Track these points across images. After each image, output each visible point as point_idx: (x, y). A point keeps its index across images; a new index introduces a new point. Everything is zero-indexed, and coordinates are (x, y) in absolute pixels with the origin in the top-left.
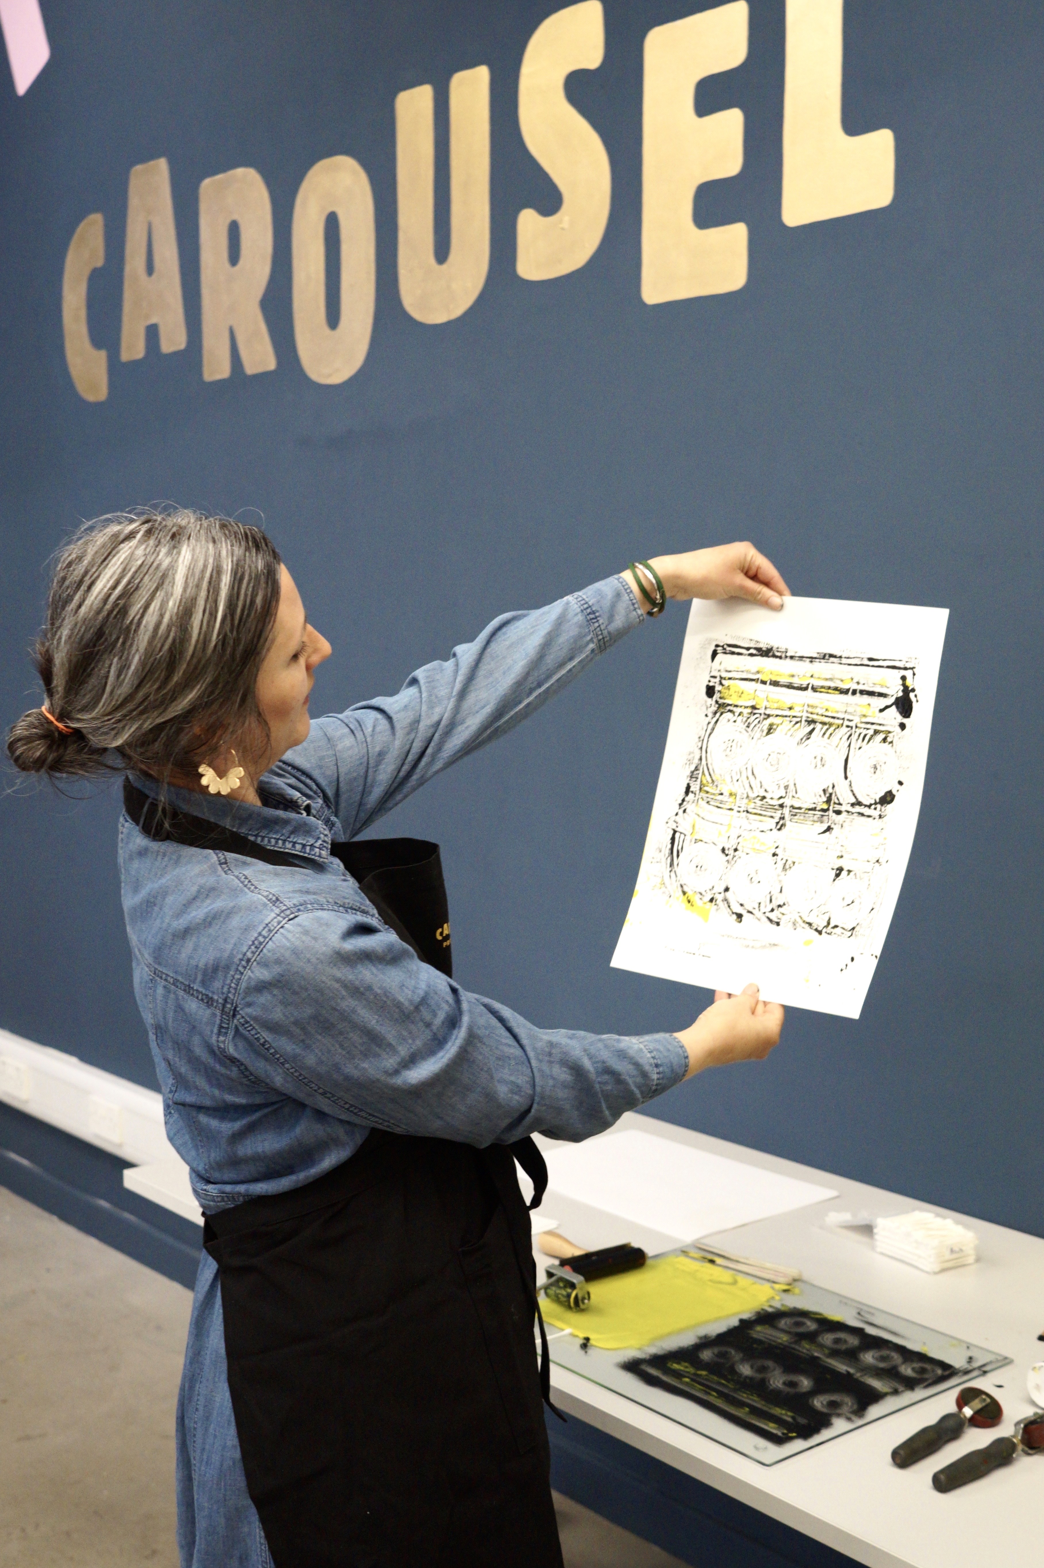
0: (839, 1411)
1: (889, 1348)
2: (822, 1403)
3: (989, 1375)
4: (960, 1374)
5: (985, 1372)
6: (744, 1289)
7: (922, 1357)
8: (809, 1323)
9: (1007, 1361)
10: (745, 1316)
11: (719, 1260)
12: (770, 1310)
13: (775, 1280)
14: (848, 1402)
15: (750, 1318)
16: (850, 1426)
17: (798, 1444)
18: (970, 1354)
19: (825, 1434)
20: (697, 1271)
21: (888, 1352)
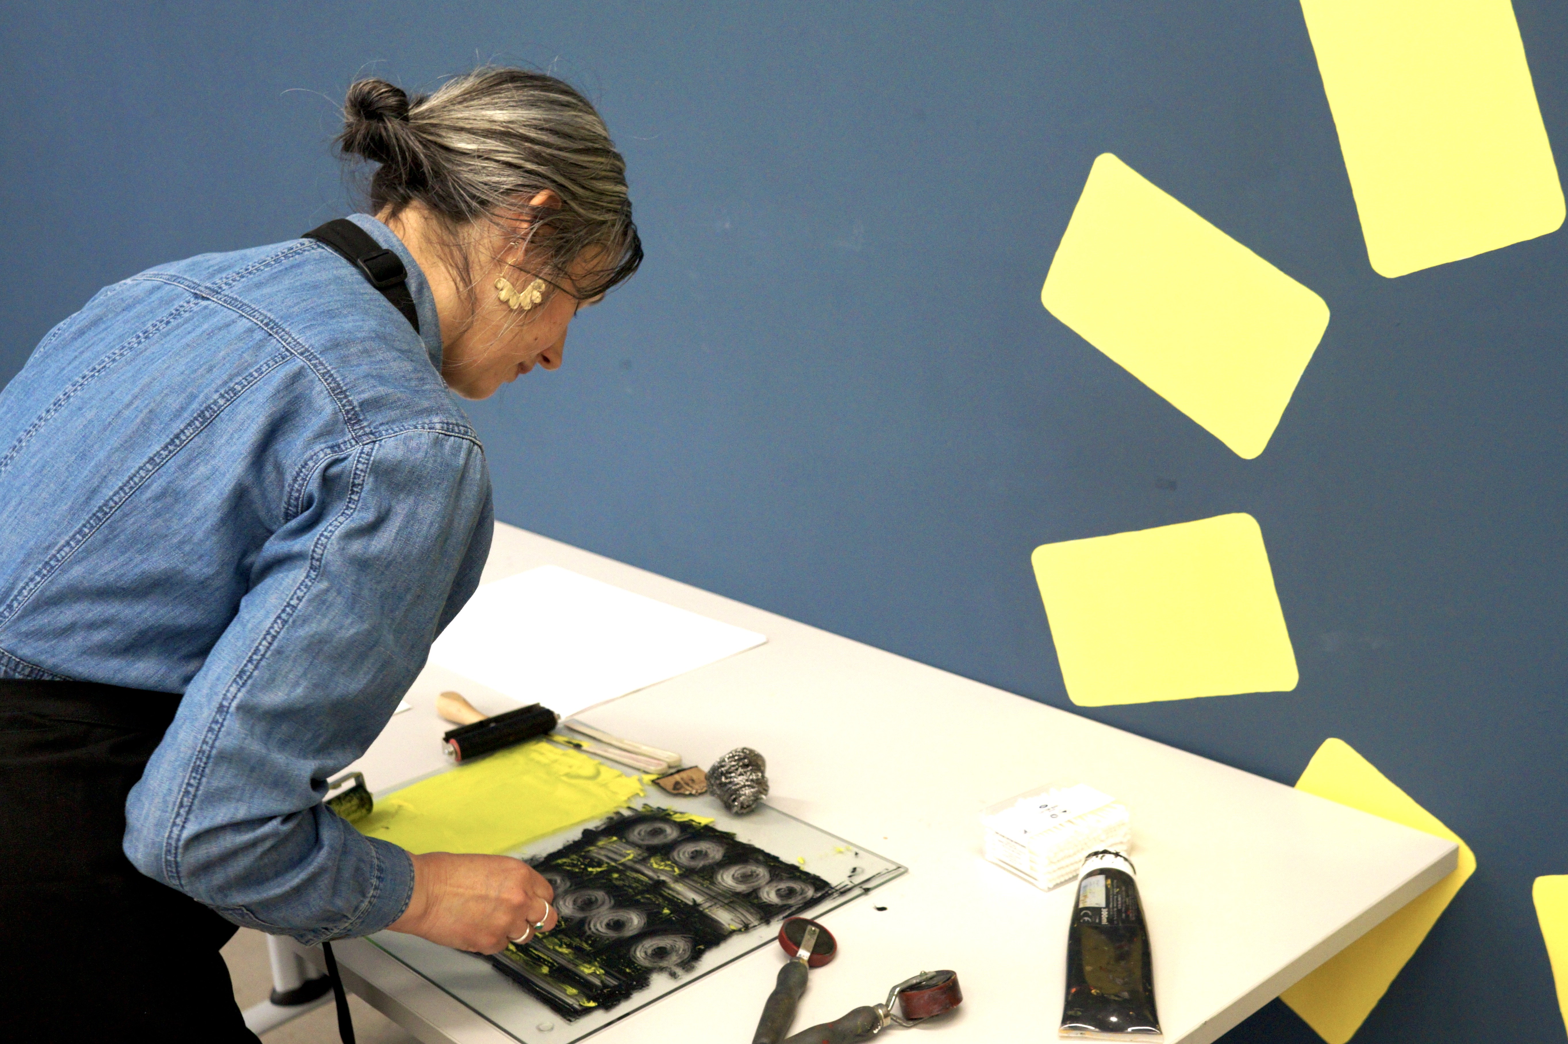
0: (664, 964)
1: (757, 862)
2: (646, 953)
3: (873, 894)
4: (835, 895)
5: (867, 891)
6: (605, 786)
7: (793, 872)
8: (668, 829)
9: (902, 870)
10: (591, 826)
11: (586, 744)
12: (626, 813)
13: (647, 770)
14: (680, 944)
15: (596, 828)
16: (673, 984)
17: (599, 1017)
18: (855, 863)
19: (638, 998)
20: (555, 761)
21: (754, 868)
